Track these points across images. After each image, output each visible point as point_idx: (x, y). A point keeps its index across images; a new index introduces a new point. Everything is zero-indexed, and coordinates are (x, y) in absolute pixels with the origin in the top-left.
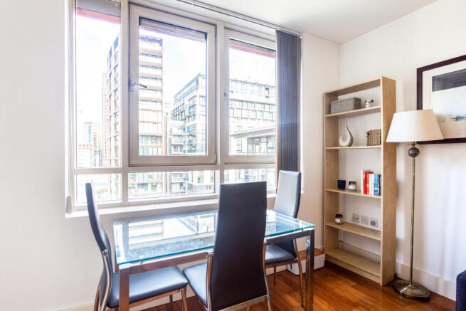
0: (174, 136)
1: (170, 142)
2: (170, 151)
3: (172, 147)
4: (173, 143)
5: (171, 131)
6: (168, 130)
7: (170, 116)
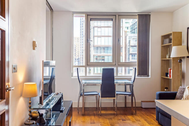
0: (132, 46)
1: (129, 51)
2: (129, 58)
3: (131, 56)
4: (131, 52)
5: (129, 43)
6: (127, 42)
7: (129, 30)
